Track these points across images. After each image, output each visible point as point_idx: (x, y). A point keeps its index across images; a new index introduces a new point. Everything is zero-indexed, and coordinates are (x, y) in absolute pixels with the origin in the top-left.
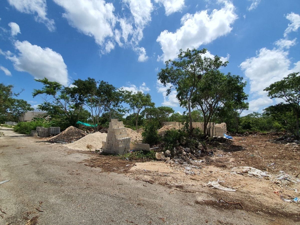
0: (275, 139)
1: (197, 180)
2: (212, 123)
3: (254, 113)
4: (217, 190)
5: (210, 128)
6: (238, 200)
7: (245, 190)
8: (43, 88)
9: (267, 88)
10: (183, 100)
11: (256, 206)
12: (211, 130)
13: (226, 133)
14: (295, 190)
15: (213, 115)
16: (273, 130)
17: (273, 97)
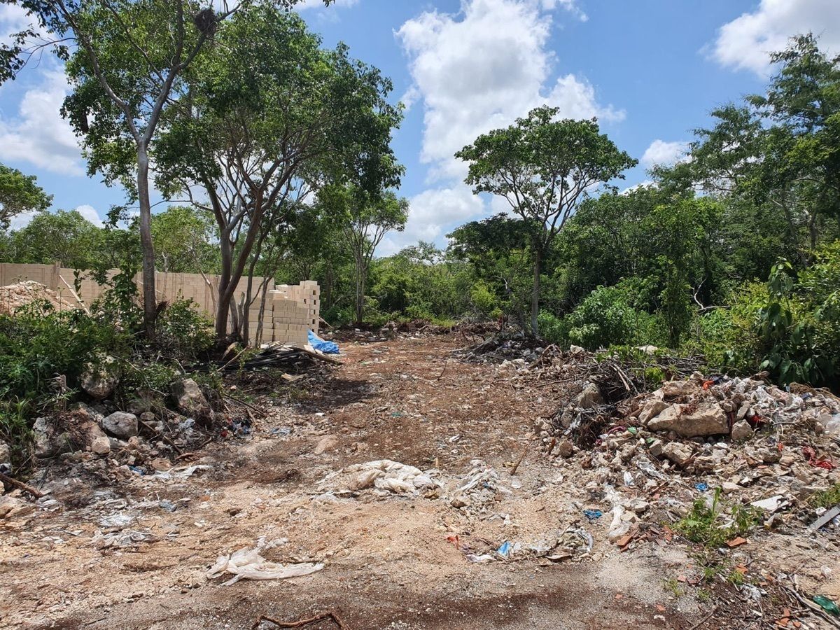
0: (473, 348)
1: (161, 568)
2: (257, 281)
3: (422, 244)
4: (251, 587)
5: (248, 303)
6: (327, 601)
7: (356, 553)
9: (466, 147)
10: (111, 140)
11: (388, 605)
12: (253, 315)
13: (316, 326)
14: (504, 519)
15: (267, 240)
16: (470, 316)
17: (480, 189)
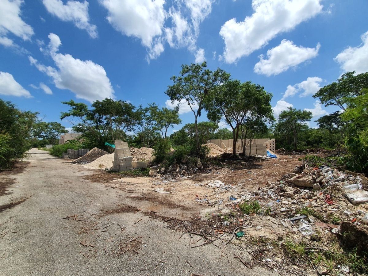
8: (70, 111)
17: (328, 104)
